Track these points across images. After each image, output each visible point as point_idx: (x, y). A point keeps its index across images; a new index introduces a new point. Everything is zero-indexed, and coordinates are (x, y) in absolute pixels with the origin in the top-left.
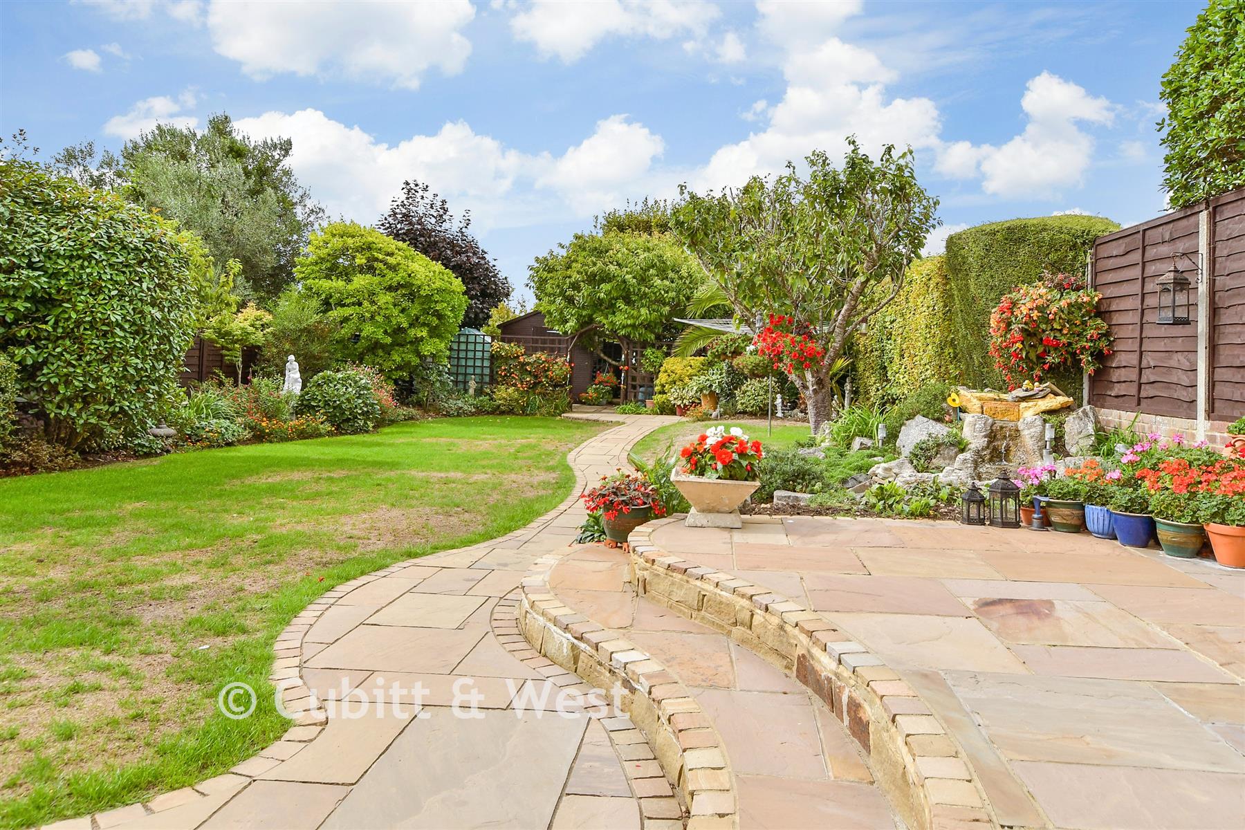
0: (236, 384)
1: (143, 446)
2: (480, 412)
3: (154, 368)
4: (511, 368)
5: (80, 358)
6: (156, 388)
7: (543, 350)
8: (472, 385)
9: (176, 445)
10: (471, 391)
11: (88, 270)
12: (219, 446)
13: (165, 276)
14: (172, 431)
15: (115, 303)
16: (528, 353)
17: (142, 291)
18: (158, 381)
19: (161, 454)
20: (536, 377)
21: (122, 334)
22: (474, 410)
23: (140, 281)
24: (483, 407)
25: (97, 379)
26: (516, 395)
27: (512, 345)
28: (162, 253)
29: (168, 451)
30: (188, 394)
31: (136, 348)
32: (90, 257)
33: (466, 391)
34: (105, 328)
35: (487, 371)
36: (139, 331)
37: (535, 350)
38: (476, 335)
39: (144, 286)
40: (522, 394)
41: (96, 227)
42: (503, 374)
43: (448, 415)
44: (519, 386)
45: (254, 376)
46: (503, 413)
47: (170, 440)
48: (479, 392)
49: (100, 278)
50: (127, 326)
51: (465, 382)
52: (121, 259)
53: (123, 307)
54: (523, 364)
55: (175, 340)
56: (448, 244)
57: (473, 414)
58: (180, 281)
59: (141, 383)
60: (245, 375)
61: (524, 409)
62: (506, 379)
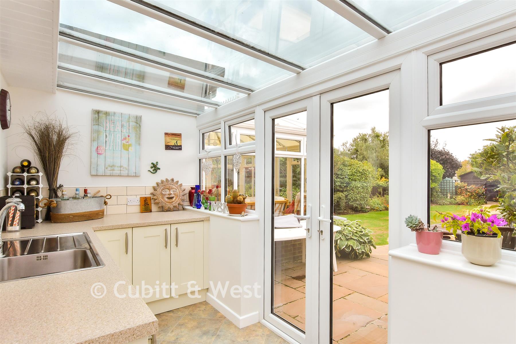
0: (381, 196)
1: (364, 210)
2: (451, 204)
3: (366, 195)
4: (462, 190)
5: (353, 194)
6: (366, 199)
7: (474, 184)
8: (449, 195)
9: (370, 210)
10: (449, 197)
11: (354, 177)
12: (379, 211)
13: (367, 177)
14: (369, 207)
15: (359, 183)
16: (468, 185)
17: (363, 180)
18: (366, 198)
19: (367, 212)
20: (471, 193)
21: (360, 189)
22: (449, 203)
23: (362, 179)
24: (453, 202)
25: (357, 198)
26: (464, 199)
27: (462, 183)
28: (366, 172)
29: (369, 212)
30: (371, 199)
31: (362, 191)
32: (354, 175)
33: (447, 197)
34: (357, 188)
35: (454, 191)
36: (363, 188)
37: (471, 184)
38: (450, 180)
39: (363, 179)
40: (466, 199)
41: (355, 169)
42: (459, 192)
43: (440, 204)
44: (465, 196)
45: (385, 195)
46: (459, 204)
47: (369, 209)
48: (451, 198)
49: (356, 179)
50: (361, 187)
51: (447, 195)
52: (359, 174)
53: (360, 184)
54: (466, 189)
55: (369, 189)
56: (439, 153)
57: (449, 204)
58: (369, 177)
59: (364, 198)
60: (383, 194)
61: (467, 203)
62: (461, 194)
